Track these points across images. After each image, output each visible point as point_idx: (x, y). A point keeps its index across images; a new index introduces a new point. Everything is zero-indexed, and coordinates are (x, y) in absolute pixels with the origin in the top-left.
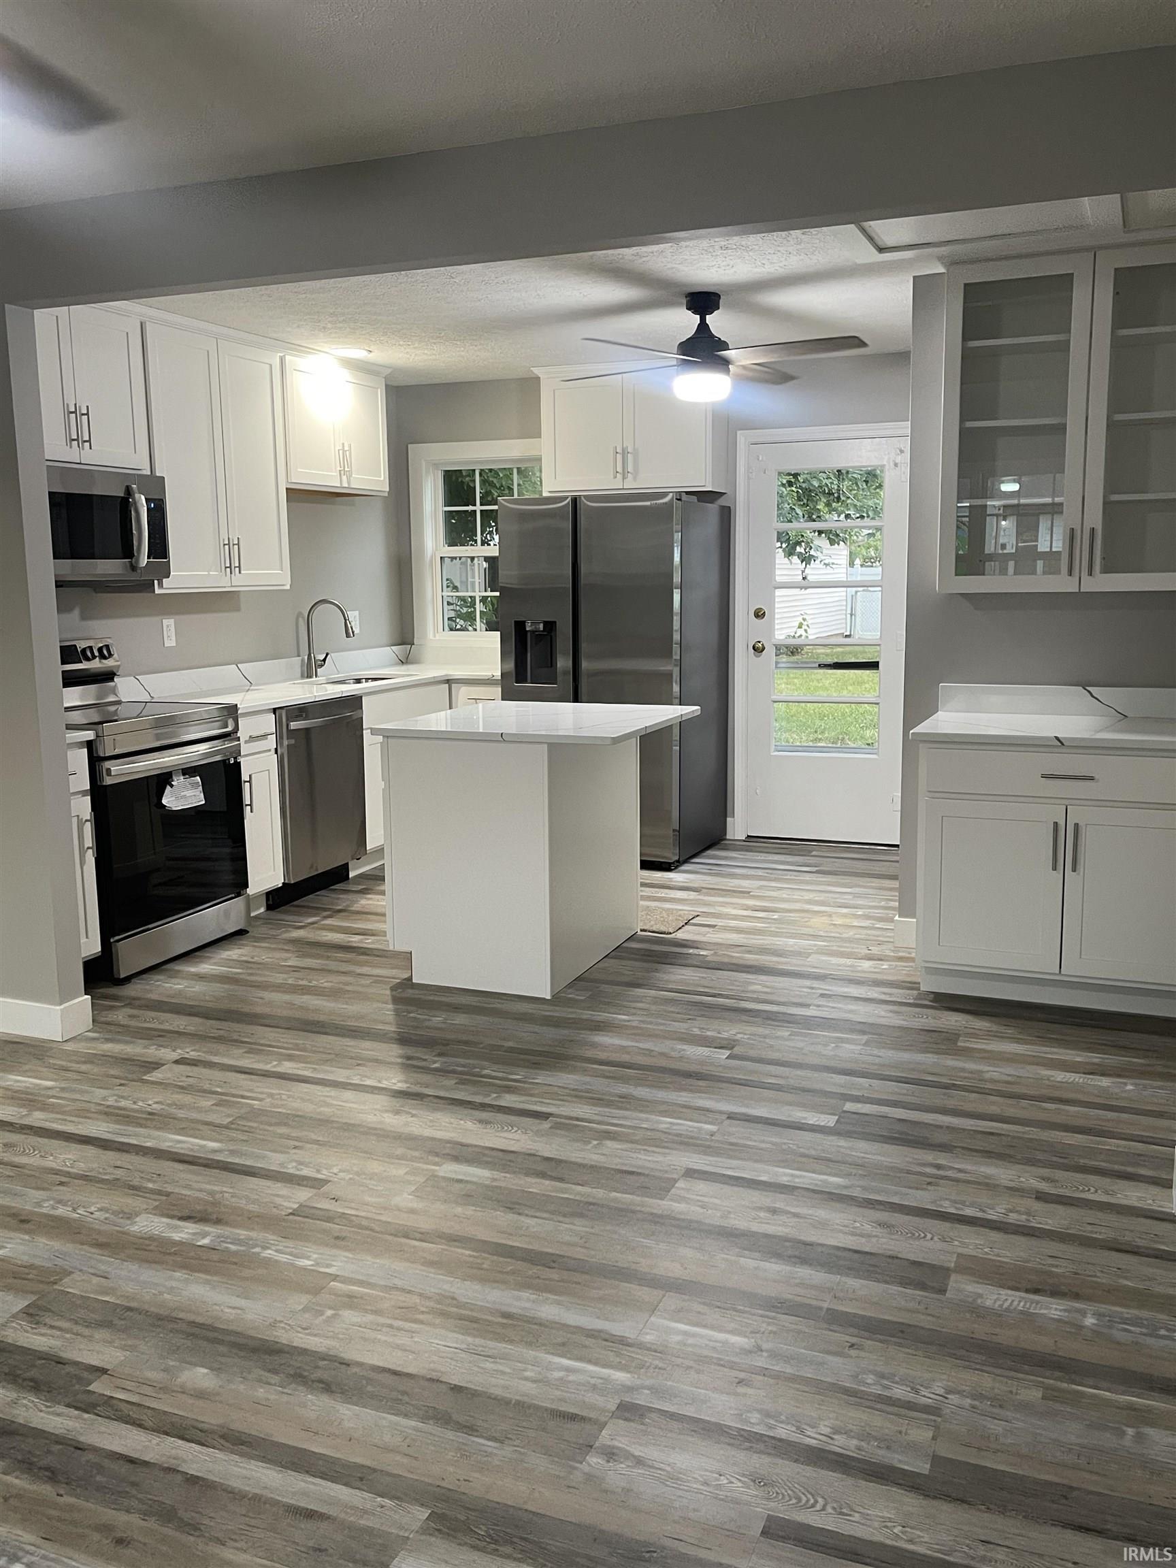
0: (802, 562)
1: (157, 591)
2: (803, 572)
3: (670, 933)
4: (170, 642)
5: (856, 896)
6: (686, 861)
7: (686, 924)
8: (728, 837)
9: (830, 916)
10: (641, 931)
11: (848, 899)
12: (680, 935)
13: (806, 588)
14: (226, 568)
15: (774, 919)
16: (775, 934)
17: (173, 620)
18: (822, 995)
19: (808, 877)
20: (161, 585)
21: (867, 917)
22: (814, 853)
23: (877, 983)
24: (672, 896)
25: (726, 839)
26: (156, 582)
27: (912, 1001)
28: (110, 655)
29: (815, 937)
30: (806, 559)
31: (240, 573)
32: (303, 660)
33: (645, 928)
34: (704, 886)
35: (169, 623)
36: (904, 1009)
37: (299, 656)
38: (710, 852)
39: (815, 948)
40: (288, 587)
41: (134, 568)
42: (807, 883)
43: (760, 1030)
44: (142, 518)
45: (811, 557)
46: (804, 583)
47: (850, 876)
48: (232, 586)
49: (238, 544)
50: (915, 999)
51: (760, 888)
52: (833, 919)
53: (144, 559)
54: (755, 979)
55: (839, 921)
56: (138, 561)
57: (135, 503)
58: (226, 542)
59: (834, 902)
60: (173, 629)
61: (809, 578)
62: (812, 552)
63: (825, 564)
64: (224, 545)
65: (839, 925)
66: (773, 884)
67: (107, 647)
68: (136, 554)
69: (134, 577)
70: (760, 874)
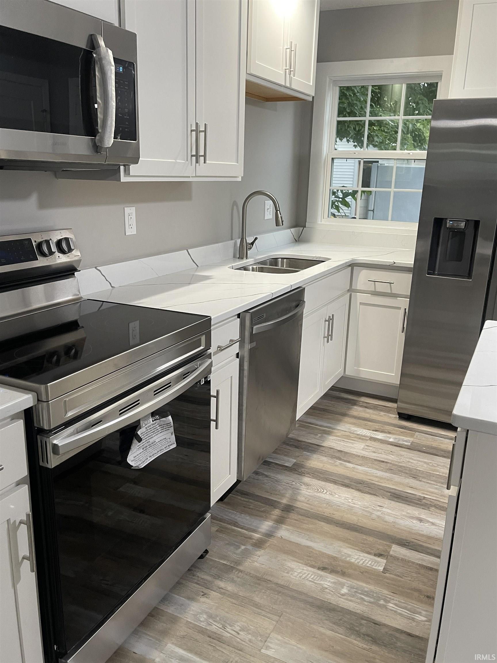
1: (124, 179)
4: (131, 230)
14: (192, 156)
17: (134, 208)
20: (127, 172)
26: (122, 168)
28: (70, 250)
31: (205, 162)
32: (235, 244)
35: (130, 211)
37: (232, 239)
40: (239, 179)
41: (97, 148)
44: (109, 81)
48: (196, 176)
49: (205, 131)
53: (110, 137)
56: (102, 140)
57: (100, 59)
58: (194, 128)
60: (134, 216)
64: (192, 131)
67: (67, 240)
68: (100, 131)
69: (97, 160)
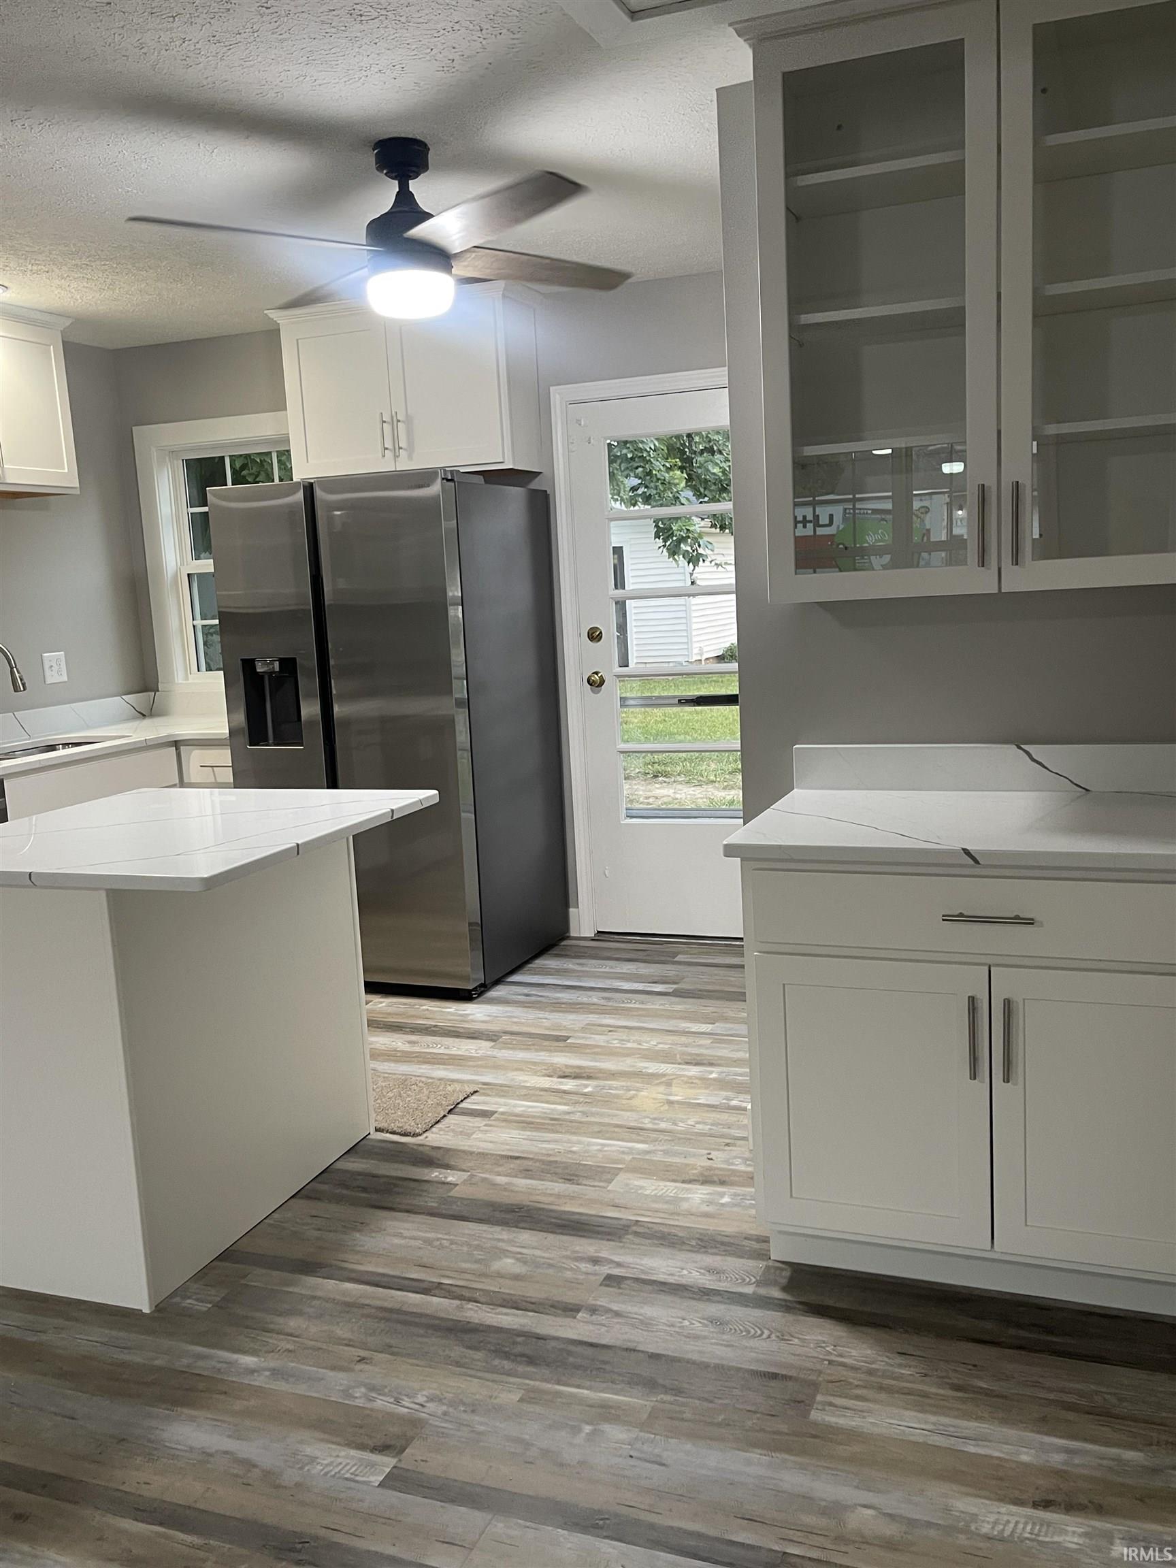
0: (689, 563)
2: (691, 574)
3: (415, 1135)
5: (718, 1039)
6: (498, 982)
7: (450, 1112)
8: (572, 935)
9: (669, 1084)
10: (377, 1130)
11: (703, 1047)
12: (435, 1138)
13: (694, 595)
15: (585, 1094)
16: (575, 1127)
18: (611, 1280)
19: (658, 1004)
21: (722, 1084)
22: (679, 958)
23: (707, 1243)
24: (454, 1051)
25: (569, 938)
27: (749, 1290)
29: (636, 1131)
30: (694, 559)
33: (383, 1125)
34: (509, 1029)
36: (738, 1313)
38: (539, 962)
39: (628, 1158)
42: (655, 1015)
43: (473, 1388)
45: (699, 555)
46: (694, 589)
47: (718, 998)
50: (759, 1284)
51: (588, 1028)
52: (674, 1089)
54: (509, 1241)
55: (679, 1094)
59: (683, 1054)
61: (698, 582)
62: (701, 551)
63: (716, 564)
65: (678, 1102)
66: (608, 1020)
70: (595, 1000)
